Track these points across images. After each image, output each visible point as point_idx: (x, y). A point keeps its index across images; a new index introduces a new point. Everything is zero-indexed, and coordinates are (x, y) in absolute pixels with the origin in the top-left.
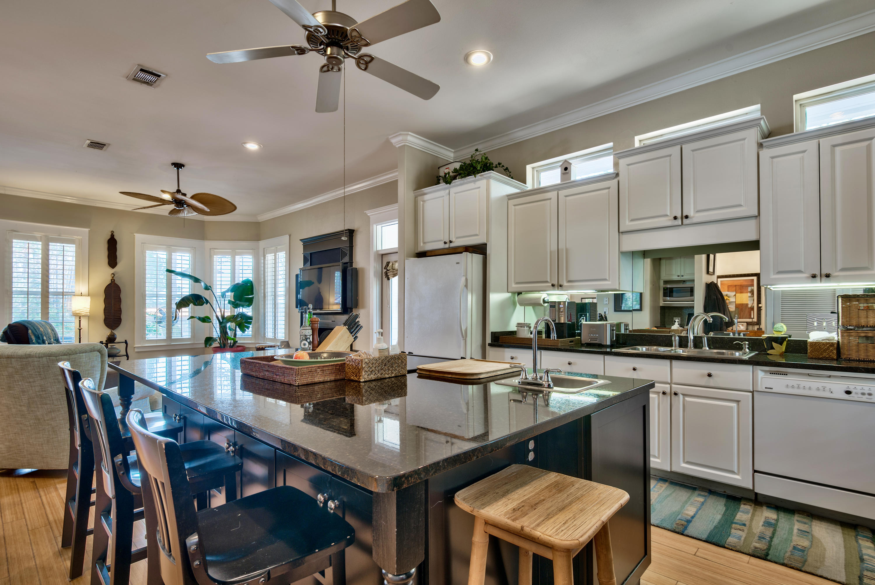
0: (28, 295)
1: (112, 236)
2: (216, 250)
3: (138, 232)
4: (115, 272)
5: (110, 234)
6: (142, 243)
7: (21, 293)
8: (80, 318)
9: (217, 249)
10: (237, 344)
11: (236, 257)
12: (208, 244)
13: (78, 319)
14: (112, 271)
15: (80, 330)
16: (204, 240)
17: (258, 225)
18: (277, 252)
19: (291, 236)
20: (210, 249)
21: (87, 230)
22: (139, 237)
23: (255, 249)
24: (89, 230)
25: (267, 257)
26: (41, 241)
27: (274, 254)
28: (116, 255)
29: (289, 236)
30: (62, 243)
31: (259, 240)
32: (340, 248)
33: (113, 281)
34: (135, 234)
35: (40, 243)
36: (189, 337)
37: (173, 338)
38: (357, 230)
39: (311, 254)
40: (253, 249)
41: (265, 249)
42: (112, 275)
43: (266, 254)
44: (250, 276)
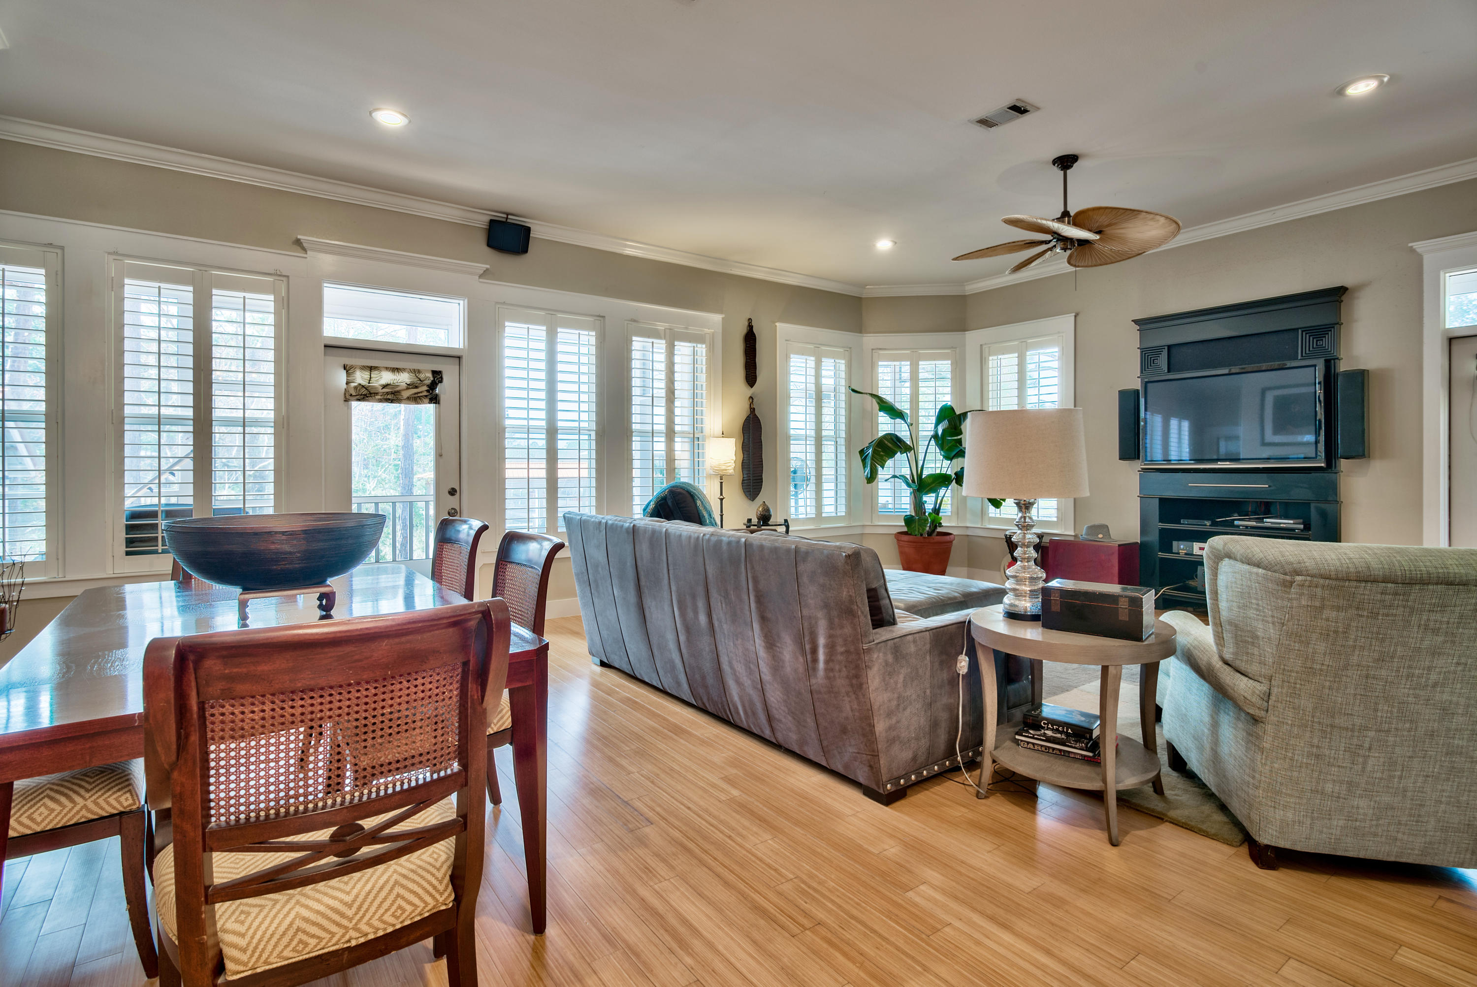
1: (750, 327)
2: (881, 352)
3: (782, 320)
4: (753, 394)
5: (747, 324)
6: (785, 340)
8: (721, 478)
9: (885, 349)
10: (939, 530)
11: (921, 363)
12: (870, 340)
13: (719, 480)
14: (750, 392)
16: (861, 332)
17: (963, 300)
18: (1027, 350)
19: (1078, 318)
20: (872, 349)
21: (719, 317)
22: (782, 328)
23: (956, 348)
24: (723, 316)
25: (990, 362)
26: (665, 338)
27: (1016, 355)
28: (755, 363)
29: (1075, 316)
30: (690, 342)
31: (965, 330)
32: (1297, 329)
33: (752, 410)
34: (778, 324)
35: (664, 342)
36: (844, 514)
37: (824, 515)
38: (1360, 287)
39: (1169, 347)
40: (952, 348)
41: (984, 347)
42: (751, 400)
43: (989, 355)
44: (947, 399)
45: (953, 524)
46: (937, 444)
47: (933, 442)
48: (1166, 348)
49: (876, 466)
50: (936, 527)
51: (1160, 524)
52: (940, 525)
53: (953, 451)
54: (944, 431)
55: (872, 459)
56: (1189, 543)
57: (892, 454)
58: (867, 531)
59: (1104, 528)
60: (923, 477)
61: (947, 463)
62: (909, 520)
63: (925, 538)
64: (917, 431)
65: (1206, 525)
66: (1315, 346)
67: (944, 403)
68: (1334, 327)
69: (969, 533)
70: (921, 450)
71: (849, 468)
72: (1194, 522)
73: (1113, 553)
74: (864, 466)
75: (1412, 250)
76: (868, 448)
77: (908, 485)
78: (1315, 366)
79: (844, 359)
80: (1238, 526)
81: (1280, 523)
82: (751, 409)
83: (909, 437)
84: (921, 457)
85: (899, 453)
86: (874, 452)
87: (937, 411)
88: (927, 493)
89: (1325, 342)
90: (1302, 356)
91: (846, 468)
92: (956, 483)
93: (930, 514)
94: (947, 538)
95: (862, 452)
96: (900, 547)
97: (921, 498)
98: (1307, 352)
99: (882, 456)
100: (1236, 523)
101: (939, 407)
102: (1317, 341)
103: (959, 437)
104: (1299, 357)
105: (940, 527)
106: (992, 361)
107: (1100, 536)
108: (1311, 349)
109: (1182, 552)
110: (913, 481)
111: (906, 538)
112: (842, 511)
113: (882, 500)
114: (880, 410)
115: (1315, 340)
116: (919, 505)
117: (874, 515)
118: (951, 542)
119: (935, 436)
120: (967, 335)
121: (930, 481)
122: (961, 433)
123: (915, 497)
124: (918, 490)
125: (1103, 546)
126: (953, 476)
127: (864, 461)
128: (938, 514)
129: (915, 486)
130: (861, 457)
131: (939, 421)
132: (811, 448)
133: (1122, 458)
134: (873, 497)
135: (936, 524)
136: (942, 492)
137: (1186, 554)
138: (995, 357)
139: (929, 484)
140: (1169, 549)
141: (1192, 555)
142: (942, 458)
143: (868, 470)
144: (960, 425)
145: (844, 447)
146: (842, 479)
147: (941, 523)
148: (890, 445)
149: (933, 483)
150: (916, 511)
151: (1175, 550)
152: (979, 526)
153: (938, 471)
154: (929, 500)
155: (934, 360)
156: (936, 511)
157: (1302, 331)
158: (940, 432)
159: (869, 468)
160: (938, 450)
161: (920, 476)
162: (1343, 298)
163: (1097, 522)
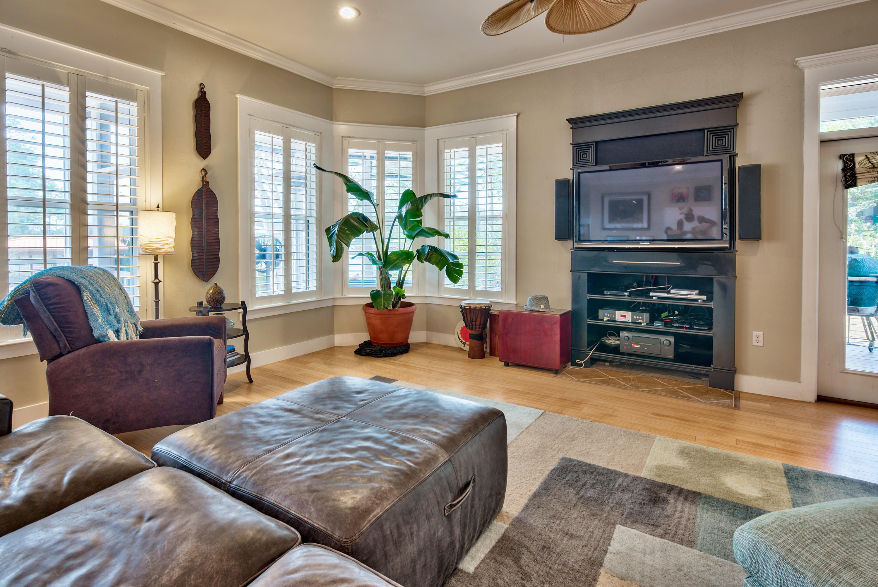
0: (44, 207)
1: (202, 94)
2: (352, 140)
3: (243, 92)
4: (206, 166)
5: (198, 89)
6: (249, 115)
7: (29, 203)
8: (156, 258)
9: (354, 137)
10: (403, 301)
11: (386, 152)
13: (153, 261)
14: (202, 163)
15: (156, 284)
16: (331, 119)
17: (421, 100)
18: (476, 145)
19: (519, 118)
20: (342, 137)
21: (159, 74)
22: (244, 101)
23: (416, 141)
24: (163, 74)
25: (445, 154)
26: (68, 85)
27: (467, 149)
28: (210, 133)
29: (517, 116)
30: (112, 96)
31: (424, 127)
32: (703, 130)
33: (205, 183)
34: (238, 96)
35: (67, 89)
36: (315, 289)
37: (293, 291)
38: (753, 96)
39: (597, 143)
40: (413, 141)
41: (440, 141)
42: (204, 173)
43: (445, 149)
44: (408, 184)
45: (414, 295)
46: (400, 224)
47: (397, 223)
48: (594, 144)
49: (341, 245)
50: (400, 298)
51: (588, 295)
52: (404, 296)
53: (415, 231)
54: (406, 212)
55: (338, 237)
56: (612, 311)
57: (357, 232)
58: (338, 303)
59: (544, 299)
60: (389, 253)
61: (409, 241)
62: (375, 295)
63: (390, 310)
64: (384, 213)
65: (625, 296)
66: (716, 145)
67: (407, 189)
68: (734, 129)
69: (428, 301)
70: (387, 230)
71: (320, 246)
72: (615, 292)
73: (555, 323)
74: (331, 245)
75: (795, 66)
76: (334, 226)
77: (374, 262)
78: (721, 160)
79: (314, 142)
80: (652, 297)
81: (687, 295)
82: (203, 181)
83: (376, 218)
84: (386, 235)
85: (365, 232)
86: (340, 230)
87: (401, 195)
88: (392, 269)
89: (725, 141)
90: (707, 153)
91: (316, 246)
92: (419, 259)
93: (394, 288)
94: (410, 309)
95: (328, 230)
96: (368, 319)
97: (387, 273)
98: (711, 149)
99: (347, 234)
100: (651, 294)
101: (403, 190)
102: (718, 140)
103: (419, 219)
104: (705, 154)
105: (403, 298)
106: (447, 154)
107: (542, 307)
108: (714, 147)
109: (606, 319)
110: (379, 258)
111: (372, 310)
112: (313, 286)
113: (351, 275)
114: (348, 191)
115: (717, 140)
116: (385, 281)
117: (344, 288)
118: (413, 312)
119: (399, 217)
120: (426, 131)
121: (394, 258)
122: (421, 215)
123: (381, 273)
124: (384, 266)
125: (546, 316)
126: (415, 253)
127: (330, 239)
128: (401, 287)
129: (380, 263)
130: (327, 235)
131: (402, 203)
132: (279, 227)
133: (558, 238)
134: (343, 272)
135: (400, 296)
136: (405, 267)
137: (609, 320)
138: (449, 151)
139: (394, 261)
140: (596, 318)
141: (615, 321)
142: (405, 237)
143: (334, 248)
144: (422, 207)
145: (314, 226)
146: (313, 256)
147: (404, 295)
148: (355, 223)
149: (397, 259)
150: (382, 286)
151: (600, 317)
152: (436, 296)
153: (402, 248)
154: (394, 275)
155: (398, 151)
156: (400, 284)
157: (708, 132)
158: (404, 213)
159: (335, 246)
160: (401, 230)
161: (386, 253)
162: (740, 104)
163: (539, 293)
